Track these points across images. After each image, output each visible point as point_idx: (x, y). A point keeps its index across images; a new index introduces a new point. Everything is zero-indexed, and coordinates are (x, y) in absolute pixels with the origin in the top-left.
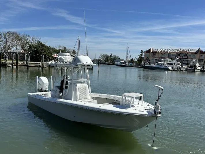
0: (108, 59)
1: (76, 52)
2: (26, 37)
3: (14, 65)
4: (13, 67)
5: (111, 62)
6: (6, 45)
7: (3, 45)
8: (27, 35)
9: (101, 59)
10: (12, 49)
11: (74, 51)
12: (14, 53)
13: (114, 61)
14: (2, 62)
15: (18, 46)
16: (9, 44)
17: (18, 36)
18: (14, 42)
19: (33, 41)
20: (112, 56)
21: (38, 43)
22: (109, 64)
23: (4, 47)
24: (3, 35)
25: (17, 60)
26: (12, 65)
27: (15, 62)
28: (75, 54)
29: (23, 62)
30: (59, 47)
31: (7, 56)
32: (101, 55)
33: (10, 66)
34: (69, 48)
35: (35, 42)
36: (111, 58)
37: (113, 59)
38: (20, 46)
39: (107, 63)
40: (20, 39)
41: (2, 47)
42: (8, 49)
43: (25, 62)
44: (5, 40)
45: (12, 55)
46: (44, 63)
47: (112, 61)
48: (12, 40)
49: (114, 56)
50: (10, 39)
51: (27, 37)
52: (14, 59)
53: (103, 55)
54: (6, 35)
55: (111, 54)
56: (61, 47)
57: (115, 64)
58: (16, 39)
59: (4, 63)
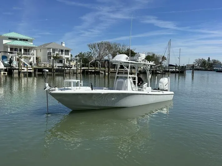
0: (205, 64)
1: (165, 58)
2: (116, 46)
3: (107, 72)
4: (105, 74)
5: (209, 68)
6: (100, 54)
7: (97, 55)
8: (118, 44)
9: (196, 64)
10: (104, 58)
11: (163, 57)
12: (106, 60)
13: (213, 66)
14: (96, 70)
15: (109, 55)
16: (102, 53)
17: (110, 45)
18: (107, 51)
19: (123, 49)
20: (210, 61)
21: (127, 50)
22: (206, 70)
23: (98, 57)
24: (97, 45)
25: (108, 67)
26: (105, 72)
27: (107, 69)
28: (165, 60)
29: (114, 69)
30: (148, 54)
31: (101, 64)
32: (196, 60)
33: (103, 73)
34: (158, 54)
35: (125, 49)
36: (209, 63)
37: (212, 64)
38: (112, 54)
39: (203, 68)
40: (111, 48)
41: (97, 56)
42: (102, 58)
43: (116, 69)
44: (99, 50)
45: (105, 62)
46: (133, 70)
47: (210, 66)
48: (105, 50)
49: (212, 60)
50: (104, 48)
51: (118, 46)
52: (106, 66)
53: (199, 59)
54: (100, 45)
55: (209, 58)
56: (150, 53)
57: (214, 70)
58: (108, 48)
59: (98, 70)
